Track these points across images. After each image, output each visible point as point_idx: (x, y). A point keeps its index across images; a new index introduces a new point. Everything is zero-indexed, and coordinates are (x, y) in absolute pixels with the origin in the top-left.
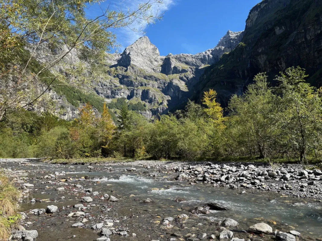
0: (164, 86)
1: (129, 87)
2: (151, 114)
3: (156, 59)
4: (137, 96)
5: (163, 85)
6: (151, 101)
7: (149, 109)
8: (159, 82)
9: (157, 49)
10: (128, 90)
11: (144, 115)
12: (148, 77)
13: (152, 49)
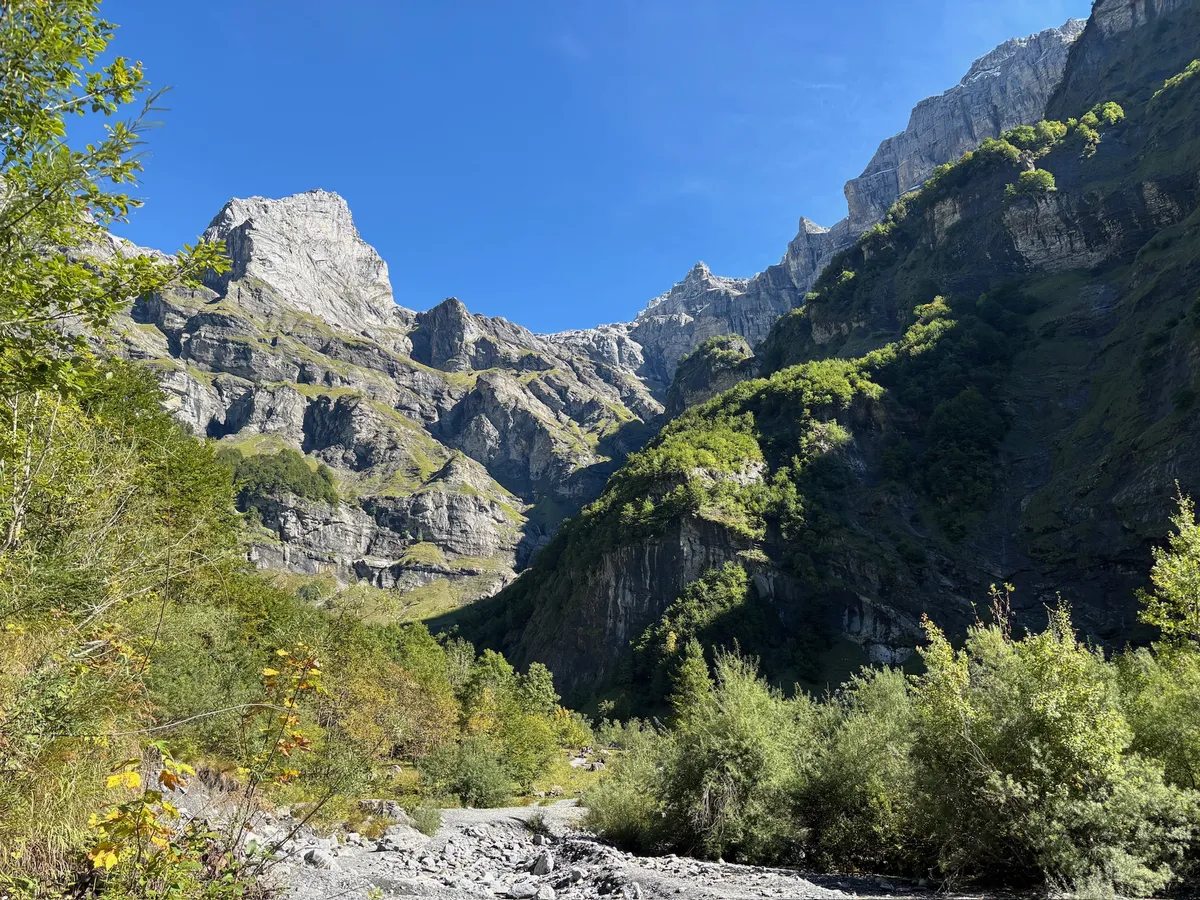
0: (438, 407)
1: (223, 377)
2: (366, 531)
3: (376, 305)
4: (270, 426)
5: (429, 403)
6: (364, 460)
7: (352, 495)
8: (405, 381)
9: (385, 265)
10: (214, 391)
11: (321, 527)
12: (347, 345)
13: (358, 260)
